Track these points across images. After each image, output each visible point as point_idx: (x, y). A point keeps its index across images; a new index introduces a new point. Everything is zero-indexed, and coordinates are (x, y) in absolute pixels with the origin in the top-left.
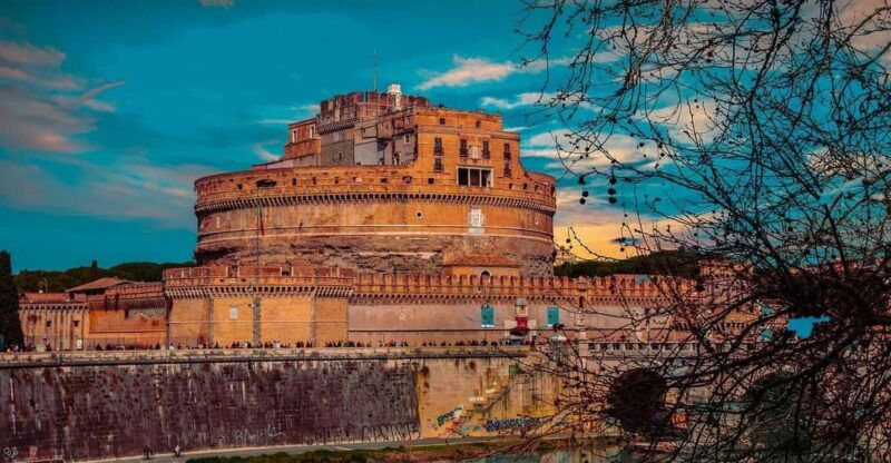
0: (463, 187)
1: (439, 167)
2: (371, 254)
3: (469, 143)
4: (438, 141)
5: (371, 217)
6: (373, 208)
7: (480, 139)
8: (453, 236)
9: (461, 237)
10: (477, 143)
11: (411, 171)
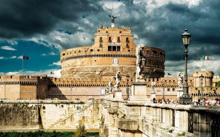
0: (110, 52)
1: (101, 46)
2: (82, 73)
3: (112, 38)
4: (101, 38)
5: (83, 62)
6: (84, 59)
7: (116, 37)
8: (106, 67)
9: (110, 67)
10: (115, 37)
11: (92, 48)
